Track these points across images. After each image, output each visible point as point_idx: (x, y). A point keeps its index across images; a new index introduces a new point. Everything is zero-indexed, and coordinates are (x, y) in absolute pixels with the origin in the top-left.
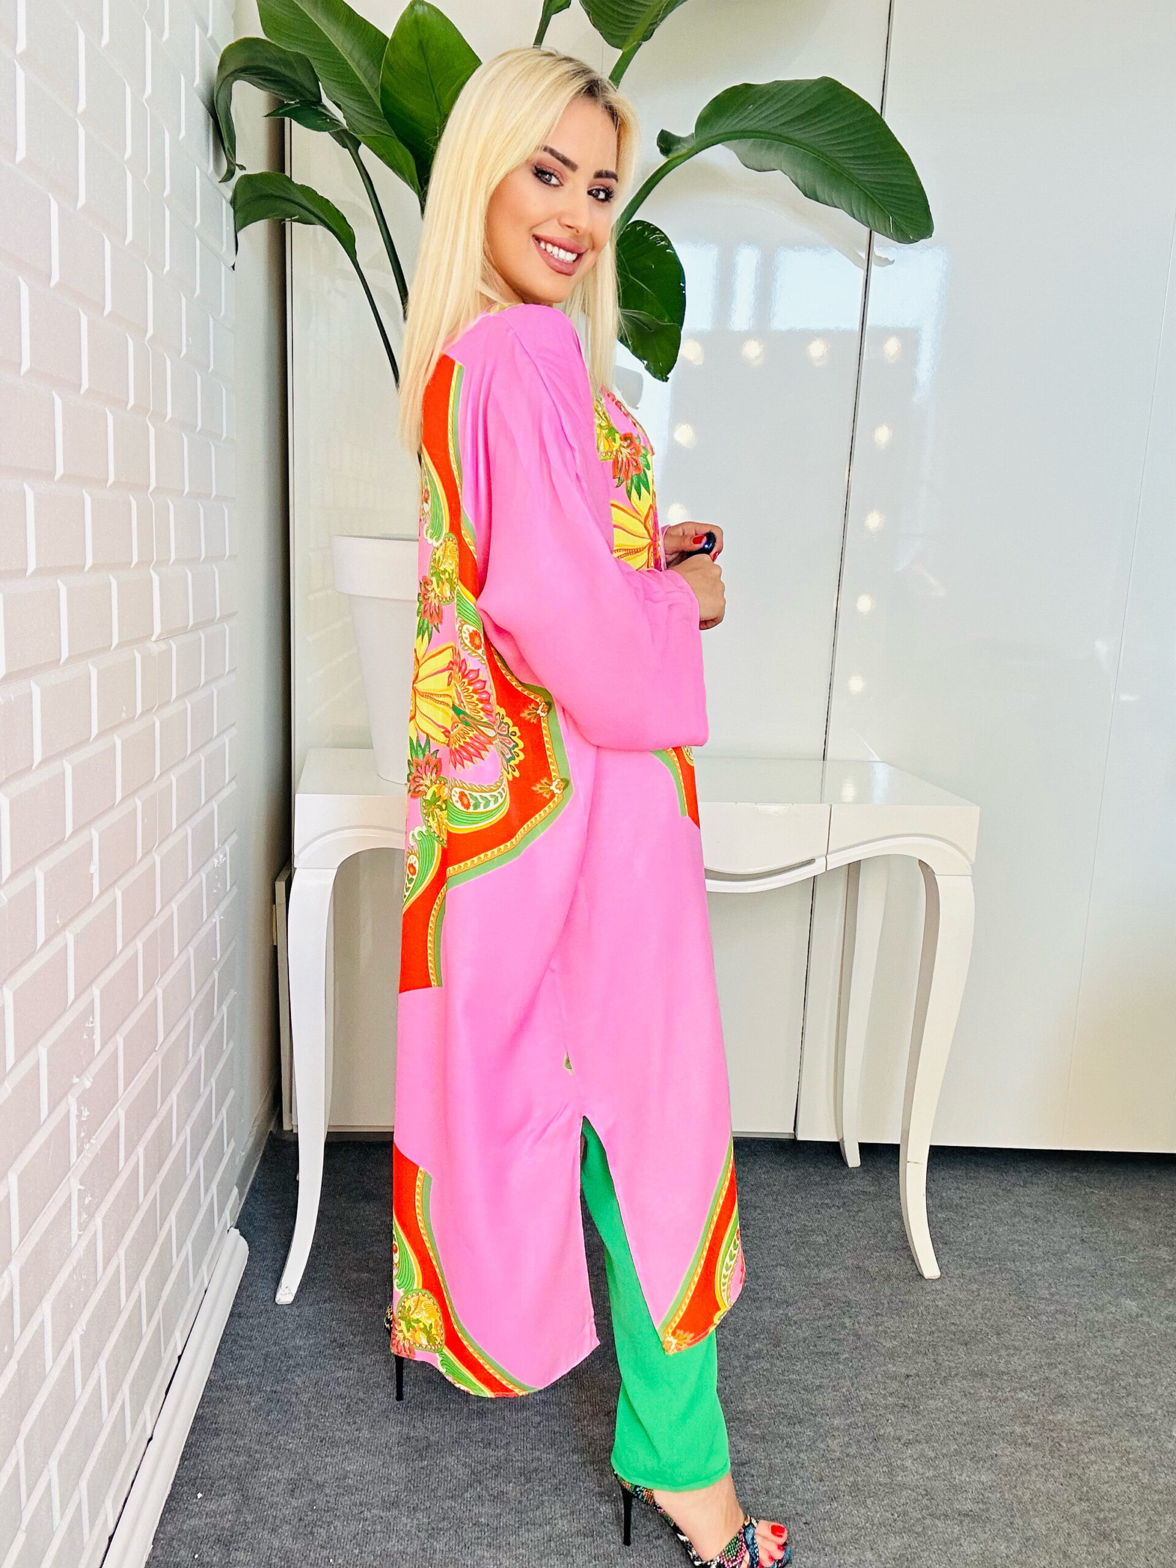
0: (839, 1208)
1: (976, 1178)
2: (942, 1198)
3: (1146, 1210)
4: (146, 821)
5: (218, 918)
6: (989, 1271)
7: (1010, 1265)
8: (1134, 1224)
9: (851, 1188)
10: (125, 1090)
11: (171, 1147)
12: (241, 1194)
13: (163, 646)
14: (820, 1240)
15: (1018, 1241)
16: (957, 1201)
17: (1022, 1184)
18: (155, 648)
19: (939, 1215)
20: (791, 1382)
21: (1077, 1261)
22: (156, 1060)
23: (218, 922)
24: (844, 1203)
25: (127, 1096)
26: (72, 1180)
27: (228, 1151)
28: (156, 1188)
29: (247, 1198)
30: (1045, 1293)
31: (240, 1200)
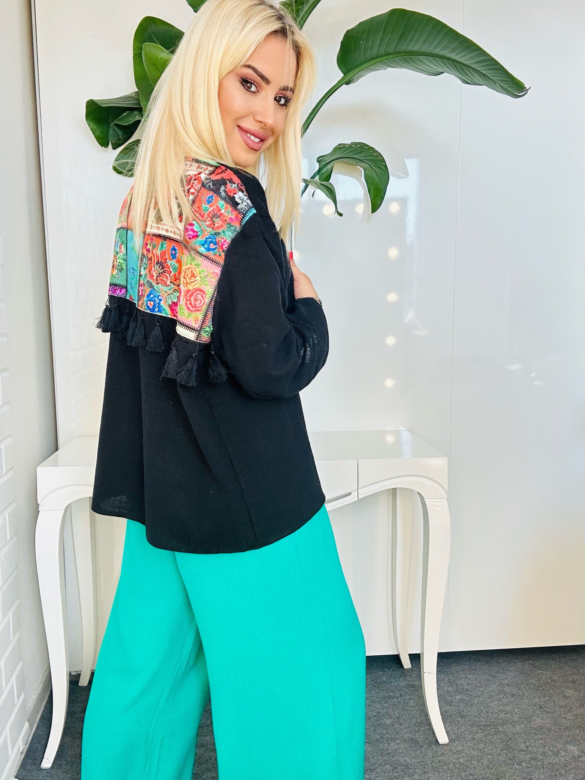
0: (398, 698)
3: (574, 682)
6: (488, 734)
7: (501, 729)
8: (569, 693)
12: (31, 727)
14: (388, 722)
15: (504, 711)
17: (502, 671)
21: (539, 721)
30: (522, 746)
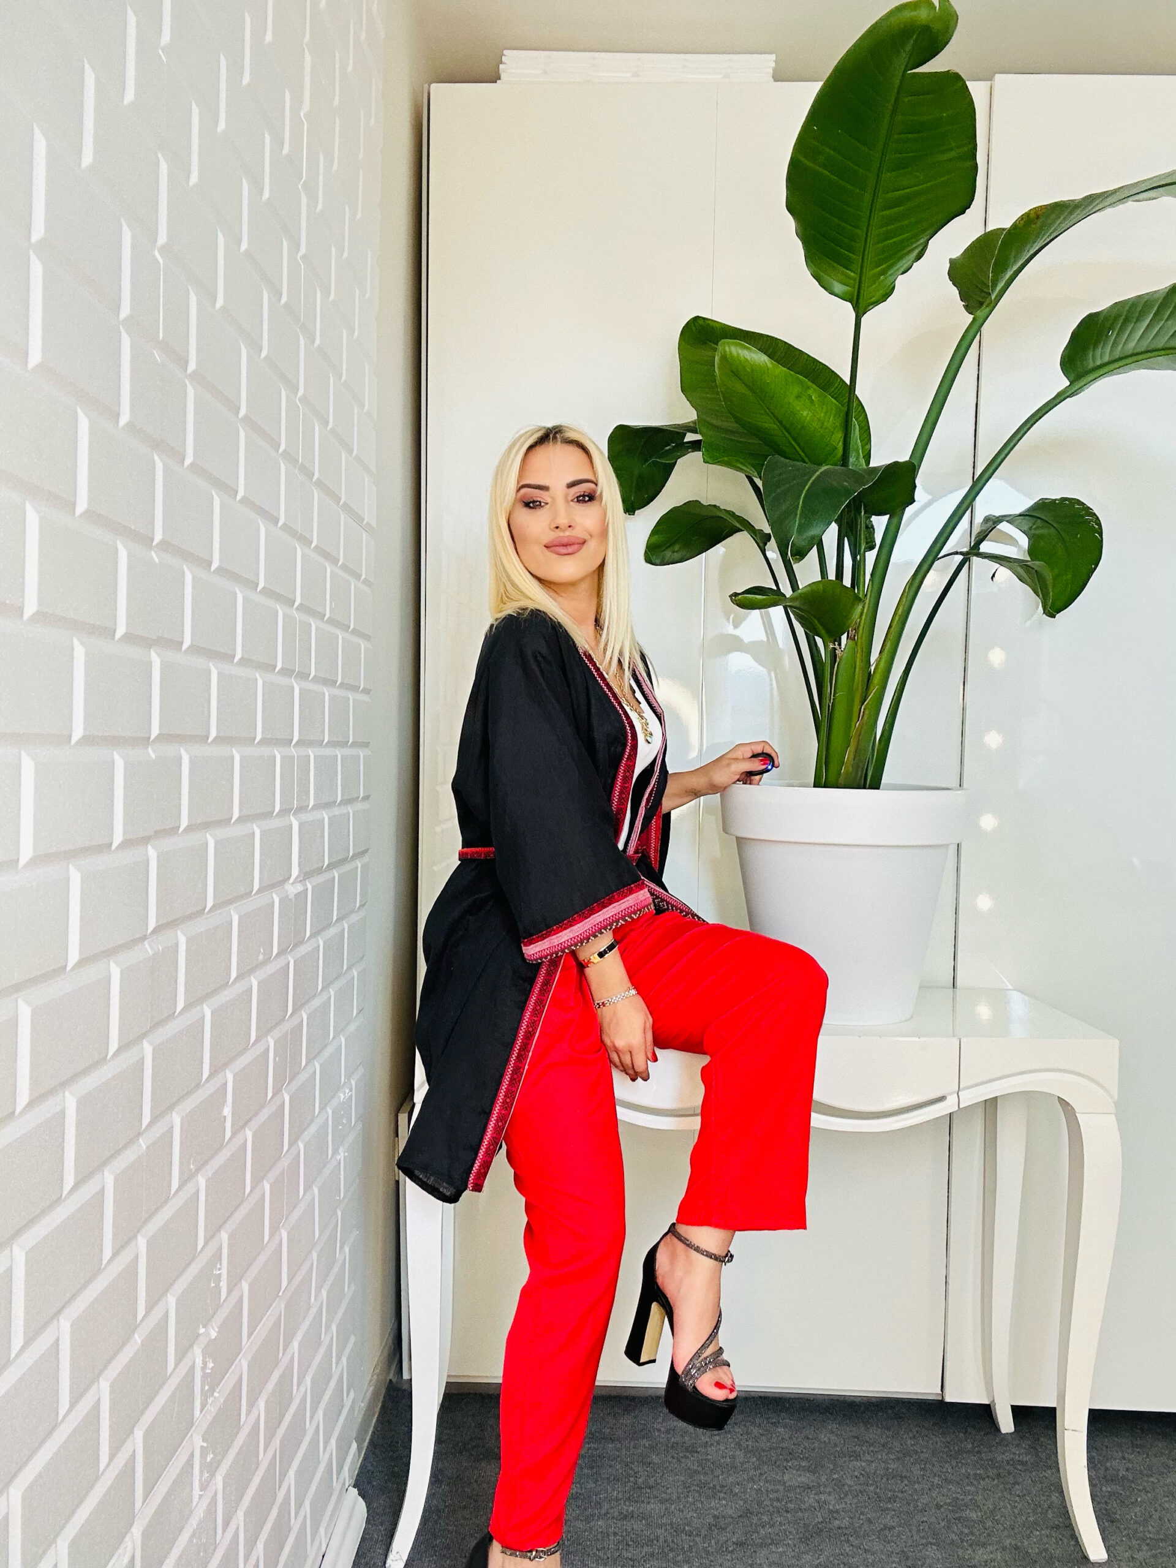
1: (1141, 1447)
2: (1107, 1469)
4: (277, 1059)
5: (342, 1154)
9: (1007, 1456)
10: (248, 1340)
11: (291, 1399)
12: (359, 1449)
13: (299, 888)
16: (1122, 1473)
18: (292, 889)
19: (1104, 1489)
22: (279, 1306)
23: (342, 1159)
24: (999, 1475)
25: (249, 1344)
26: (194, 1435)
27: (348, 1402)
28: (276, 1443)
29: (365, 1454)
31: (359, 1456)
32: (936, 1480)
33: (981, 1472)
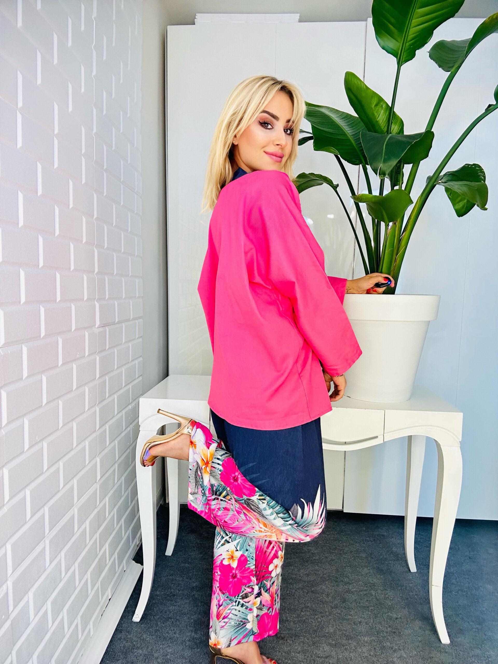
0: (372, 542)
13: (101, 330)
18: (97, 330)
20: (348, 619)
22: (96, 486)
23: (131, 429)
24: (374, 540)
32: (351, 542)
33: (368, 539)
